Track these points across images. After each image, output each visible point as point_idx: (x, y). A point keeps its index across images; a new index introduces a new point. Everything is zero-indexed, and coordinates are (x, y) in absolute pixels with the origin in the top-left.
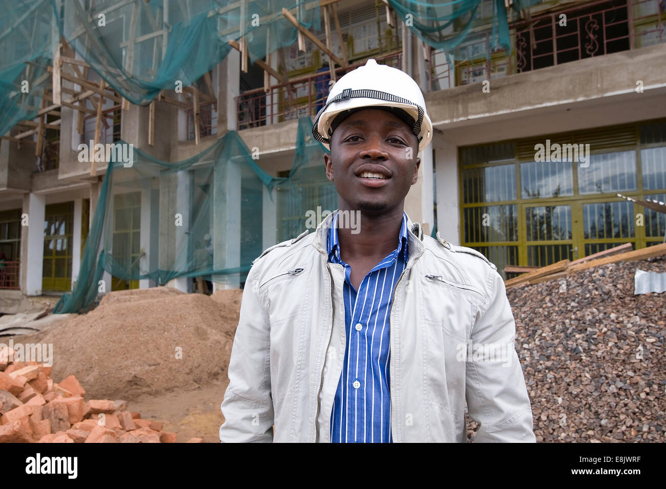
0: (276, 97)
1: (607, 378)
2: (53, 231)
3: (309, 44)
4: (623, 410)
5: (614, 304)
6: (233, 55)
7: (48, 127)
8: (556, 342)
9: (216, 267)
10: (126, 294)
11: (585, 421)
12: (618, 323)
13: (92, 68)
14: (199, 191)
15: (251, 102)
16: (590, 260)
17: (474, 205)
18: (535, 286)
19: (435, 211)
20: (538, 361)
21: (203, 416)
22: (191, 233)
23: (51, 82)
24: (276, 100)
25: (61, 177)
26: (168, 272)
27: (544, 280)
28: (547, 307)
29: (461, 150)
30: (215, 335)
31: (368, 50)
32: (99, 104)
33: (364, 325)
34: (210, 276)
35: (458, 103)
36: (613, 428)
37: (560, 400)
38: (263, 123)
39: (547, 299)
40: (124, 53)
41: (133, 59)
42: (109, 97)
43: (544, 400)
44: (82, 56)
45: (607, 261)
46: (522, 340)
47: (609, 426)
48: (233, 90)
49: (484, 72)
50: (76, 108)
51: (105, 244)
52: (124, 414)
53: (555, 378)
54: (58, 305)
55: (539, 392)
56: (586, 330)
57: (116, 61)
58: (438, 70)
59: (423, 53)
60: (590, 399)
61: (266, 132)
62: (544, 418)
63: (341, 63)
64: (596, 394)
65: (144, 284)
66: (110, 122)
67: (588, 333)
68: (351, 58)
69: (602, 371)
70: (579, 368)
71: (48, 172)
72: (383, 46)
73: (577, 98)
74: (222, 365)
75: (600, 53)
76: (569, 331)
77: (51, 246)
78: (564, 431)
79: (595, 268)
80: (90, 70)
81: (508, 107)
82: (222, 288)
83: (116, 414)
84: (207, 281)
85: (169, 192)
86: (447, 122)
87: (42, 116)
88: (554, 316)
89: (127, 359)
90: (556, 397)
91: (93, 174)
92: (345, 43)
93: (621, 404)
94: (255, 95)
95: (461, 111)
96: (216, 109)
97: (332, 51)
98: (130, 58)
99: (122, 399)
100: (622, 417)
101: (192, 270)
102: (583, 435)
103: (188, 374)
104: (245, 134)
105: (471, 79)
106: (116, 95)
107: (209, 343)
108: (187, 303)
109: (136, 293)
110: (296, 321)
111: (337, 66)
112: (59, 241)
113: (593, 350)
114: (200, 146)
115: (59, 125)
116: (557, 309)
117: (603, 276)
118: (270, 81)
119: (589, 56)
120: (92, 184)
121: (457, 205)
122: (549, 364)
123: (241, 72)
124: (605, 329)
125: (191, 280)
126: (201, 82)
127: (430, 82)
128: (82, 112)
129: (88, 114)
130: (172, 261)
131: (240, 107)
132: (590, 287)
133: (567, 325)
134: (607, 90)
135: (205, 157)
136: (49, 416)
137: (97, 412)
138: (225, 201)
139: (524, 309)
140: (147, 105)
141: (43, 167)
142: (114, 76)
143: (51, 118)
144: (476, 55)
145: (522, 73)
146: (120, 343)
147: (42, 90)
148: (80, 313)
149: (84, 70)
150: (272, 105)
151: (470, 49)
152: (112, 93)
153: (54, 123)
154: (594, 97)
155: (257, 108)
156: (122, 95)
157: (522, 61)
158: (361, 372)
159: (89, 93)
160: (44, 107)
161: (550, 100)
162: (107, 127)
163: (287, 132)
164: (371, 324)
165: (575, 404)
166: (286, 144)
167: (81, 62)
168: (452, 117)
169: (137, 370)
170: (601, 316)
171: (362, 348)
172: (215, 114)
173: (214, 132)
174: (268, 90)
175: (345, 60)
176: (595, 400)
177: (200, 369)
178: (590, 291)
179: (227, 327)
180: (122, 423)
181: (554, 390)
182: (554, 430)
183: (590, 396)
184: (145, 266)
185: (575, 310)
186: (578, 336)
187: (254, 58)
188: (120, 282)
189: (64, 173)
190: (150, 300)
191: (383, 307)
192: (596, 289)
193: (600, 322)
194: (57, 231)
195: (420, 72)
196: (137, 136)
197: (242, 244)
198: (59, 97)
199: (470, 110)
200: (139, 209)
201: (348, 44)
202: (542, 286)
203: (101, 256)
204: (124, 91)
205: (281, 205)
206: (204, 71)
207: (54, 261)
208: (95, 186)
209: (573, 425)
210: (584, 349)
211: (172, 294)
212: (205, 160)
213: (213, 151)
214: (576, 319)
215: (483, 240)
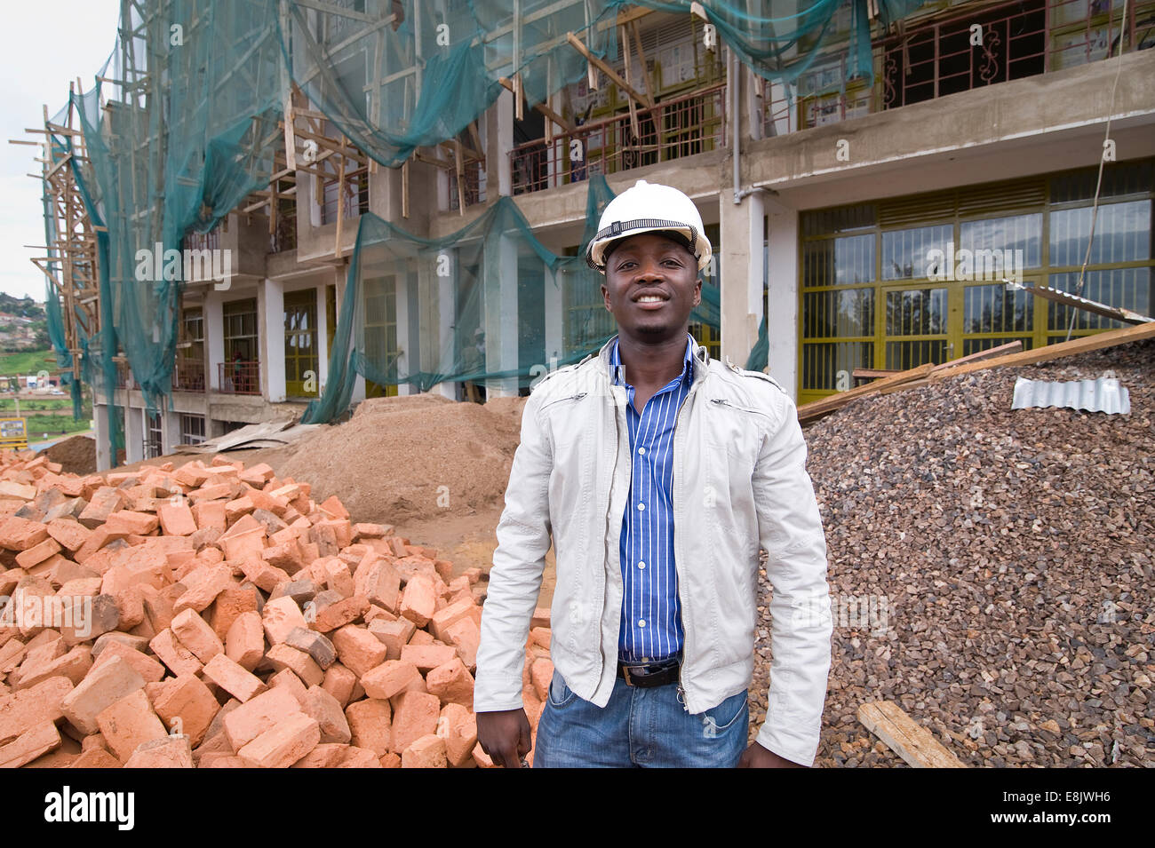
0: (559, 150)
1: (962, 510)
2: (293, 324)
3: (603, 79)
4: (979, 548)
5: (983, 421)
6: (505, 97)
7: (281, 197)
8: (906, 466)
9: (489, 370)
10: (384, 402)
11: (930, 560)
12: (984, 445)
13: (331, 121)
14: (466, 273)
15: (528, 158)
16: (961, 364)
17: (818, 289)
18: (887, 396)
19: (766, 298)
20: (880, 489)
21: (481, 545)
22: (458, 327)
23: (283, 140)
24: (559, 155)
25: (300, 259)
26: (431, 375)
27: (899, 389)
28: (900, 423)
29: (802, 215)
30: (491, 453)
31: (681, 81)
32: (340, 166)
33: (647, 449)
34: (483, 380)
35: (799, 154)
36: (963, 568)
37: (903, 535)
38: (545, 186)
39: (901, 413)
40: (368, 98)
41: (379, 107)
42: (353, 157)
43: (883, 534)
44: (317, 106)
45: (982, 365)
46: (863, 464)
47: (959, 566)
48: (505, 142)
49: (838, 108)
50: (313, 172)
51: (356, 342)
52: (394, 539)
53: (899, 509)
54: (306, 413)
55: (878, 525)
56: (943, 452)
57: (359, 111)
58: (775, 108)
59: (755, 86)
60: (939, 535)
61: (548, 197)
62: (881, 555)
63: (643, 102)
64: (947, 529)
65: (403, 389)
66: (355, 188)
67: (945, 456)
68: (658, 94)
69: (958, 502)
70: (930, 499)
71: (284, 253)
72: (701, 75)
73: (964, 143)
74: (500, 486)
75: (1000, 78)
76: (922, 454)
77: (293, 343)
78: (904, 571)
79: (966, 374)
80: (328, 123)
81: (867, 158)
82: (499, 395)
83: (384, 538)
84: (478, 387)
85: (429, 276)
86: (784, 179)
87: (273, 183)
88: (907, 435)
89: (391, 479)
90: (898, 532)
91: (338, 256)
92: (650, 74)
93: (977, 541)
94: (534, 148)
95: (803, 165)
96: (484, 168)
97: (632, 86)
98: (376, 105)
99: (387, 523)
100: (976, 556)
101: (460, 373)
102: (927, 576)
103: (461, 496)
104: (522, 201)
105: (819, 118)
106: (360, 153)
107: (483, 461)
108: (457, 414)
109: (396, 401)
110: (580, 445)
111: (639, 106)
112: (302, 337)
113: (949, 477)
114: (466, 218)
115: (295, 194)
116: (911, 425)
117: (974, 385)
118: (552, 130)
119: (985, 84)
120: (337, 267)
121: (794, 289)
122: (893, 493)
123: (515, 121)
124: (967, 452)
125: (460, 385)
126: (466, 136)
127: (762, 126)
128: (321, 178)
129: (327, 180)
130: (436, 362)
131: (514, 165)
132: (957, 399)
133: (921, 447)
134: (1005, 132)
135: (473, 230)
136: (316, 539)
137: (367, 537)
138: (499, 287)
139: (871, 425)
140: (399, 167)
141: (278, 247)
142: (357, 130)
143: (285, 185)
144: (828, 84)
145: (888, 110)
146: (382, 459)
147: (272, 150)
148: (332, 424)
149: (321, 123)
150: (555, 161)
151: (820, 77)
152: (356, 152)
153: (287, 192)
154: (987, 142)
155: (536, 164)
156: (368, 154)
157: (890, 94)
158: (645, 495)
159: (328, 152)
160: (275, 173)
161: (925, 147)
162: (351, 194)
163: (575, 196)
164: (654, 448)
165: (921, 540)
166: (573, 213)
167: (317, 114)
168: (791, 173)
169: (403, 491)
170: (964, 435)
171: (646, 472)
172: (483, 175)
173: (481, 198)
174: (550, 142)
175: (649, 97)
176: (946, 536)
177: (475, 491)
178: (955, 405)
179: (505, 442)
180: (392, 549)
181: (896, 524)
182: (892, 569)
183: (940, 531)
184: (404, 368)
185: (933, 428)
186: (932, 460)
187: (532, 102)
188: (374, 387)
189: (304, 254)
190: (413, 410)
191: (667, 431)
192: (964, 402)
193: (962, 443)
194: (298, 324)
195: (749, 112)
196: (388, 206)
197: (520, 340)
198: (294, 160)
199: (815, 163)
200: (394, 297)
201: (655, 74)
202: (897, 397)
203: (352, 356)
204: (370, 149)
205: (568, 292)
206: (468, 120)
207: (297, 361)
208: (340, 270)
209: (915, 564)
210: (938, 476)
211: (439, 402)
212: (473, 235)
213: (482, 222)
214: (933, 439)
215: (828, 335)
